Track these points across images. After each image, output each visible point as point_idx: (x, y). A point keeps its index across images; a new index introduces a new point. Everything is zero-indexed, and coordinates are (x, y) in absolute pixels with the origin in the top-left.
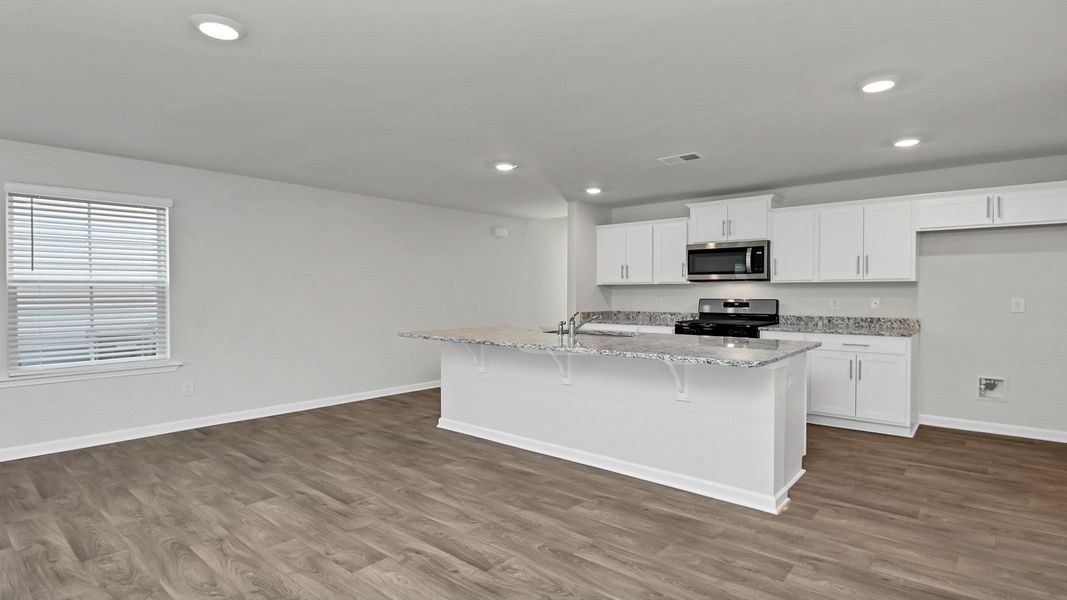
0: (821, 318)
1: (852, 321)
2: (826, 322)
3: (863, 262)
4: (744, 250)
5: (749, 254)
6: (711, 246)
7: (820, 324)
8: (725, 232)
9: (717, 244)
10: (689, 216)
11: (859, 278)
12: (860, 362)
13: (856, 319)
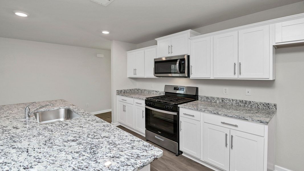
0: (218, 98)
1: (234, 102)
2: (221, 101)
3: (238, 67)
4: (176, 60)
5: (178, 63)
6: (164, 59)
7: (218, 102)
8: (170, 52)
9: (166, 58)
10: (157, 44)
11: (236, 77)
12: (232, 136)
13: (237, 100)
